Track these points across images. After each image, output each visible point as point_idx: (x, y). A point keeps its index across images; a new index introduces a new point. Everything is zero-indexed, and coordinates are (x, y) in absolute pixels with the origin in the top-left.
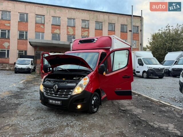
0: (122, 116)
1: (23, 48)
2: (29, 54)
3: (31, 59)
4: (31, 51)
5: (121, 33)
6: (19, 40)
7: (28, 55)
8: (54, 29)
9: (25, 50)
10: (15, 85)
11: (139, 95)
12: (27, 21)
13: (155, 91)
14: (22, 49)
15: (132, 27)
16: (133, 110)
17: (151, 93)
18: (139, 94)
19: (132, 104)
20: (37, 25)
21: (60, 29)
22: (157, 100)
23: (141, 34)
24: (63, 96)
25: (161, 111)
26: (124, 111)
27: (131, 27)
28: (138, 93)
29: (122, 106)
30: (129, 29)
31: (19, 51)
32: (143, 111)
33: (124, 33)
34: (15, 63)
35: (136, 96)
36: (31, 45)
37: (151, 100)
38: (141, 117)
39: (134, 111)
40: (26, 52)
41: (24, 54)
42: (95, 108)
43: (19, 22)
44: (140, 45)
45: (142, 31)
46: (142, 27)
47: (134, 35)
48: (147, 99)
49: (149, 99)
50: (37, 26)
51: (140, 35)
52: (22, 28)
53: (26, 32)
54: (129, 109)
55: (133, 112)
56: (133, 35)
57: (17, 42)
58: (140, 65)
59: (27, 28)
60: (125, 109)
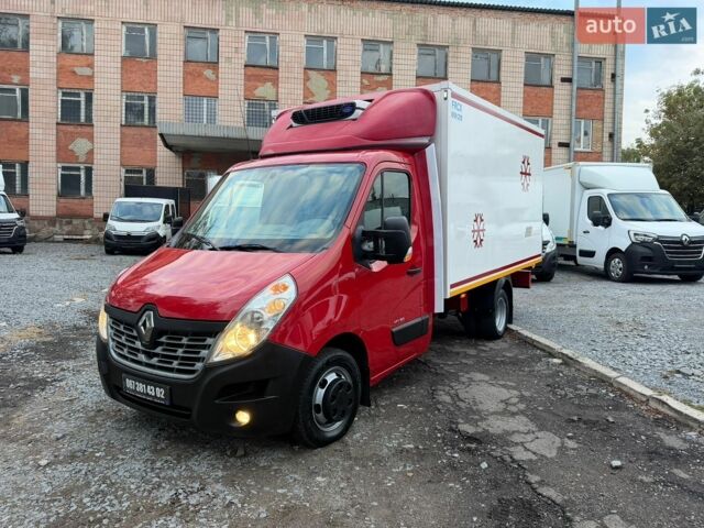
0: (452, 466)
1: (139, 159)
2: (162, 181)
3: (164, 202)
4: (169, 171)
5: (528, 89)
6: (127, 131)
7: (158, 185)
8: (252, 83)
9: (150, 165)
10: (78, 300)
11: (568, 361)
12: (153, 56)
13: (650, 344)
14: (136, 163)
15: (576, 64)
16: (517, 438)
17: (628, 354)
18: (567, 355)
19: (522, 406)
20: (191, 67)
21: (275, 82)
22: (648, 392)
23: (615, 93)
24: (175, 364)
25: (656, 453)
26: (470, 438)
27: (570, 63)
28: (565, 351)
29: (473, 414)
30: (562, 70)
31: (127, 171)
32: (562, 449)
33: (537, 90)
34: (106, 217)
35: (554, 365)
36: (167, 145)
37: (619, 389)
38: (541, 483)
39: (517, 444)
40: (151, 173)
41: (145, 183)
42: (331, 421)
43: (124, 59)
44: (606, 139)
45: (618, 79)
46: (619, 62)
47: (584, 97)
48: (602, 380)
49: (611, 385)
50: (190, 74)
51: (608, 95)
52: (137, 81)
53: (152, 100)
54: (499, 431)
55: (512, 449)
56: (578, 97)
57: (119, 135)
58: (596, 224)
59: (156, 83)
60: (480, 430)
